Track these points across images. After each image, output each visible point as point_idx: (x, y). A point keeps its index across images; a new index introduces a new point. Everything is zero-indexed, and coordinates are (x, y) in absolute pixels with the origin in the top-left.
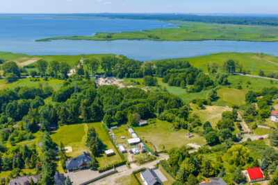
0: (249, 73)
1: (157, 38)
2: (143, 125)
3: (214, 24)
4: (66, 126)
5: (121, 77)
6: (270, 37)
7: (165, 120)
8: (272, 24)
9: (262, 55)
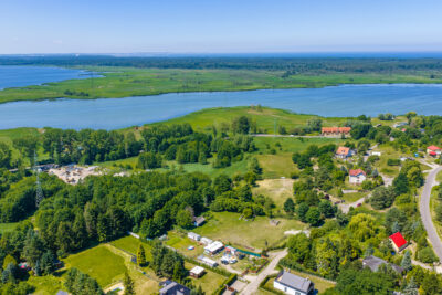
0: (266, 132)
1: (84, 96)
2: (201, 225)
3: (153, 69)
4: (71, 256)
5: (89, 162)
6: (247, 84)
7: (224, 210)
8: (233, 67)
9: (260, 108)
